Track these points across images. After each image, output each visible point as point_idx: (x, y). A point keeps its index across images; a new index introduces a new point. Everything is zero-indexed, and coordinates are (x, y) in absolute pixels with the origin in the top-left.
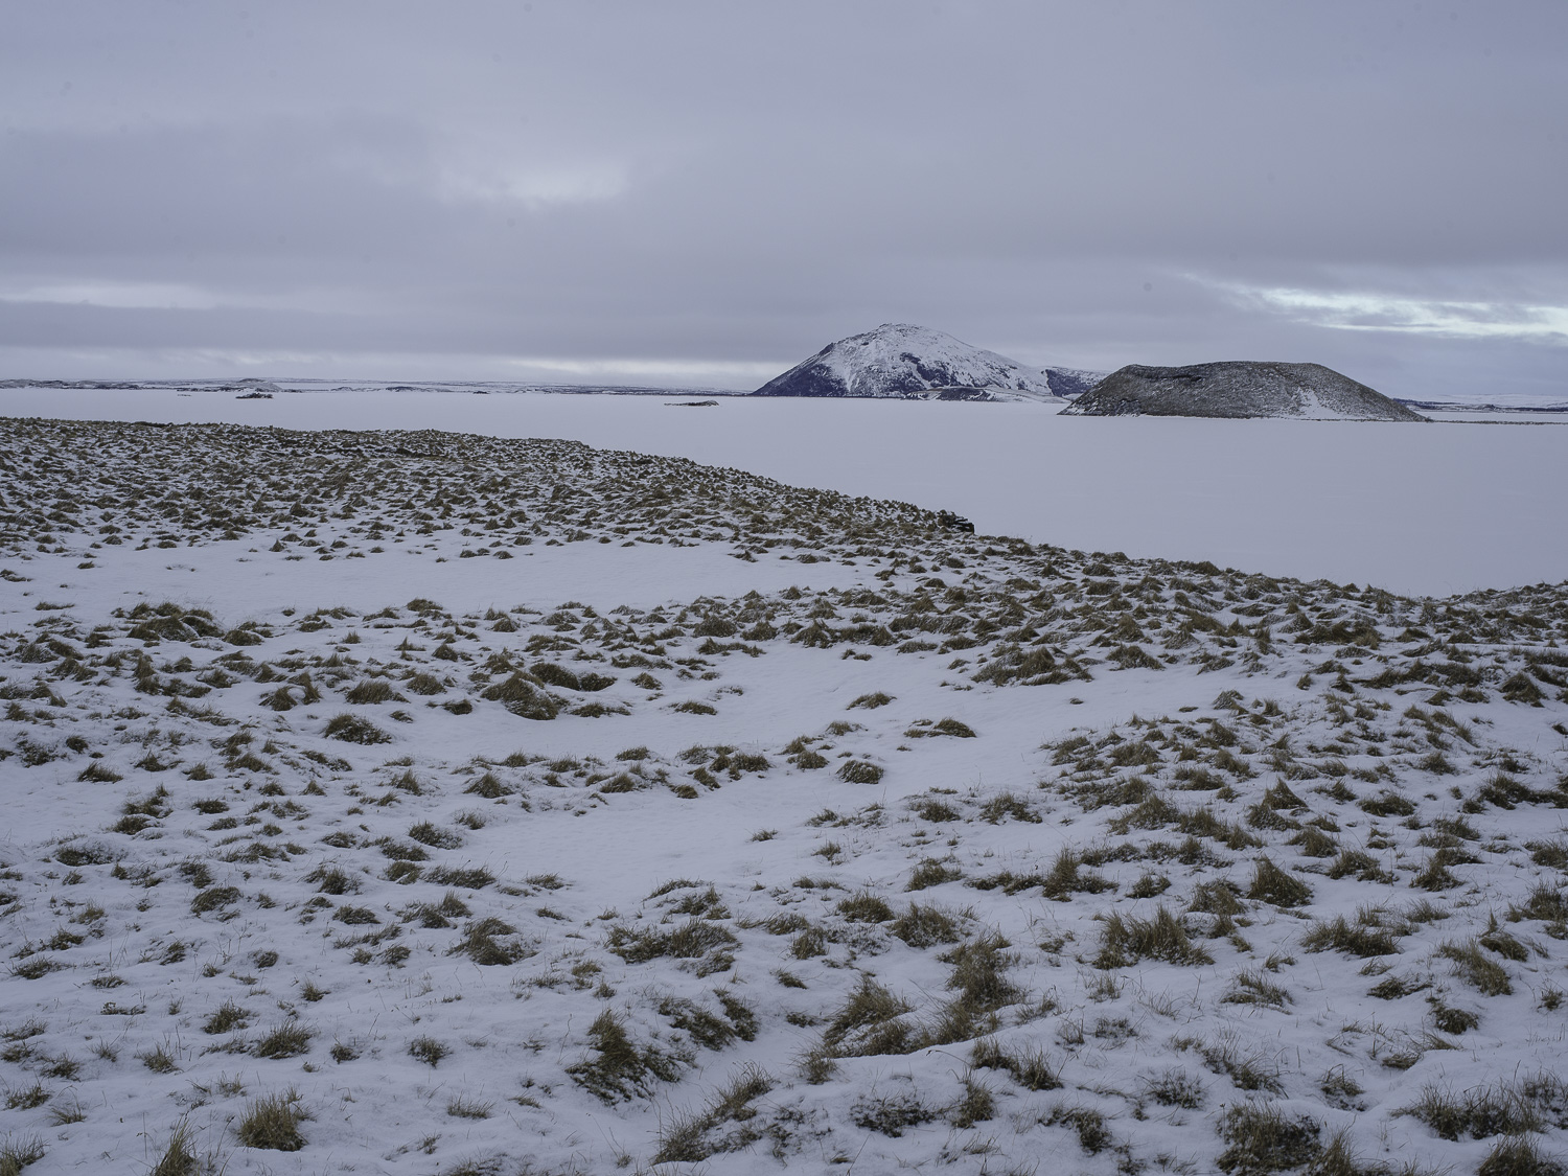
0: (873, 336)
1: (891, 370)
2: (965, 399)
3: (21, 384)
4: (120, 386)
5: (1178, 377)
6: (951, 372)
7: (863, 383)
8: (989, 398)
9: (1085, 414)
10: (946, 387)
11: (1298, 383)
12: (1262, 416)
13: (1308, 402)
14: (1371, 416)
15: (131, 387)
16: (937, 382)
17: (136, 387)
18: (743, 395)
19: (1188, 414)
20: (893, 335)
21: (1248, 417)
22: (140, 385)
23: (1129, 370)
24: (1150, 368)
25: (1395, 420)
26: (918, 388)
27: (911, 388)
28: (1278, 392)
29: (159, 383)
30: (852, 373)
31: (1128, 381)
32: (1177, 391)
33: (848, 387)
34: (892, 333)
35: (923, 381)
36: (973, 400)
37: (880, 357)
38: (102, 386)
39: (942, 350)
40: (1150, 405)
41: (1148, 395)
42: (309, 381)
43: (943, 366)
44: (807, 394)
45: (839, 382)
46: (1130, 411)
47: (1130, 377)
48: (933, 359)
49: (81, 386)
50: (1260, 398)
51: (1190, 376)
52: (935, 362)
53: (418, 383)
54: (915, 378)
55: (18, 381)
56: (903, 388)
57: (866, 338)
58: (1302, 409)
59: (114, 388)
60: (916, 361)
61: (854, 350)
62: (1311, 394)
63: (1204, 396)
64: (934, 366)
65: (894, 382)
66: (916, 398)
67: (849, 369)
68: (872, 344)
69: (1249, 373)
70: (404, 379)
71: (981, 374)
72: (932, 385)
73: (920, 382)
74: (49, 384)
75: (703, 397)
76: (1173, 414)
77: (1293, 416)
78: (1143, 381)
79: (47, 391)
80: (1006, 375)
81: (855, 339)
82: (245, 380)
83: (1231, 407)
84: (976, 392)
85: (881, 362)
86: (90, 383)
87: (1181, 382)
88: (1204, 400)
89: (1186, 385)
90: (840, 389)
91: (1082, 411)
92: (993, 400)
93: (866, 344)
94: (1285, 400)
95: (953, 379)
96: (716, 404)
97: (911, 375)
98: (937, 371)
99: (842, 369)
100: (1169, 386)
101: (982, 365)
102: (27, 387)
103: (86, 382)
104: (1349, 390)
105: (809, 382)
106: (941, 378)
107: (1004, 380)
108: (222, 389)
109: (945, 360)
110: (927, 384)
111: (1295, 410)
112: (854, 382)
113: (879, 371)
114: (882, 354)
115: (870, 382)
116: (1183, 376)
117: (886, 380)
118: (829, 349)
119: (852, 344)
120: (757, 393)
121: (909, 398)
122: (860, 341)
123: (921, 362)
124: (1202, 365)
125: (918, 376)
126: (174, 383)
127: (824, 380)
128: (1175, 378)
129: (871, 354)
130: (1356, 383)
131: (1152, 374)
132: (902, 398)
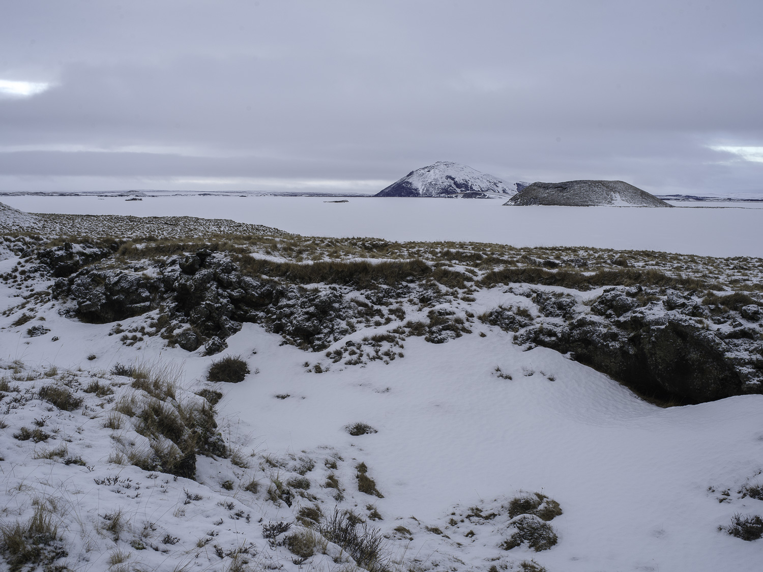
0: (433, 167)
1: (441, 184)
2: (475, 197)
3: (23, 194)
4: (71, 195)
5: (557, 187)
6: (470, 185)
7: (427, 190)
8: (486, 197)
9: (515, 205)
10: (467, 192)
11: (611, 190)
12: (594, 205)
13: (616, 199)
14: (645, 205)
15: (76, 195)
16: (463, 189)
17: (78, 195)
18: (370, 196)
19: (561, 205)
20: (442, 167)
21: (588, 206)
22: (80, 194)
23: (535, 184)
24: (545, 184)
25: (656, 206)
26: (455, 192)
27: (451, 192)
28: (602, 194)
29: (89, 193)
30: (422, 185)
31: (534, 190)
32: (556, 194)
33: (421, 192)
34: (442, 166)
35: (457, 189)
36: (479, 198)
37: (436, 178)
38: (62, 195)
39: (466, 174)
40: (544, 201)
41: (543, 196)
42: (161, 191)
43: (466, 182)
44: (401, 196)
45: (416, 190)
46: (535, 203)
47: (536, 188)
48: (461, 178)
49: (51, 194)
50: (594, 197)
51: (562, 187)
52: (463, 180)
53: (214, 192)
54: (453, 187)
55: (22, 193)
56: (447, 192)
57: (429, 169)
58: (613, 202)
59: (68, 195)
60: (453, 179)
61: (423, 174)
62: (617, 195)
63: (568, 196)
64: (462, 182)
65: (443, 189)
66: (452, 197)
67: (421, 184)
68: (432, 171)
69: (589, 185)
70: (207, 190)
71: (484, 185)
72: (461, 191)
73: (455, 189)
74: (37, 194)
75: (342, 197)
76: (554, 204)
77: (608, 205)
78: (541, 190)
79: (35, 197)
80: (497, 186)
81: (423, 169)
82: (130, 191)
83: (581, 201)
84: (480, 195)
85: (436, 180)
86: (56, 193)
87: (558, 190)
88: (568, 198)
89: (561, 191)
90: (416, 193)
91: (513, 203)
92: (488, 198)
93: (429, 171)
94: (605, 198)
95: (471, 188)
96: (347, 201)
97: (451, 186)
98: (464, 184)
99: (417, 183)
100: (553, 192)
101: (485, 181)
102: (26, 195)
103: (54, 193)
104: (635, 193)
105: (402, 190)
106: (465, 187)
107: (496, 188)
108: (119, 196)
109: (467, 178)
110: (458, 190)
111: (610, 202)
112: (423, 190)
113: (436, 184)
114: (437, 176)
115: (431, 189)
116: (559, 187)
117: (438, 188)
118: (411, 174)
119: (422, 171)
120: (377, 196)
121: (448, 197)
122: (426, 170)
123: (455, 180)
124: (568, 182)
125: (455, 187)
126: (96, 193)
127: (409, 189)
128: (555, 188)
129: (432, 176)
130: (639, 189)
131: (546, 186)
132: (446, 198)
